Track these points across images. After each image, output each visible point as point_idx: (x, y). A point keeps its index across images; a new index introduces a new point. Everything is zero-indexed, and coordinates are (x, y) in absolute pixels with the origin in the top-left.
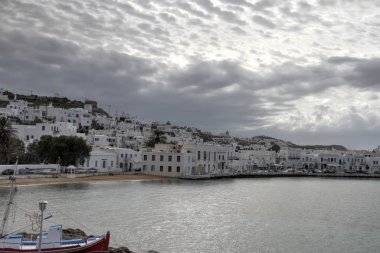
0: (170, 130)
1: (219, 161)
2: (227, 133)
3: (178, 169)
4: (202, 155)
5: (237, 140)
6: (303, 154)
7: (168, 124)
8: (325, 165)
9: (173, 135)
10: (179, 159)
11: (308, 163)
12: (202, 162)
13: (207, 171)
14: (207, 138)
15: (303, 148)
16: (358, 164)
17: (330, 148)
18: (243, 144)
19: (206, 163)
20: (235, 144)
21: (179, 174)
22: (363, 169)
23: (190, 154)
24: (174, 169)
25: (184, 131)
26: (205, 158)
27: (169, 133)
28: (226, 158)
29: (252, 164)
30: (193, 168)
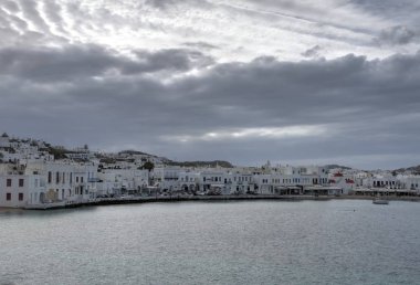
0: (7, 144)
1: (77, 185)
2: (86, 147)
3: (21, 196)
4: (54, 177)
5: (98, 156)
6: (182, 173)
7: (5, 136)
8: (209, 186)
9: (12, 150)
10: (21, 183)
11: (188, 184)
12: (54, 186)
13: (60, 197)
14: (59, 154)
15: (181, 165)
16: (245, 184)
17: (213, 164)
18: (107, 161)
19: (60, 186)
20: (97, 162)
21: (22, 204)
22: (252, 189)
23: (37, 177)
24: (15, 197)
25: (27, 145)
26: (58, 181)
27: (6, 149)
28: (85, 180)
29: (119, 187)
30: (42, 194)
